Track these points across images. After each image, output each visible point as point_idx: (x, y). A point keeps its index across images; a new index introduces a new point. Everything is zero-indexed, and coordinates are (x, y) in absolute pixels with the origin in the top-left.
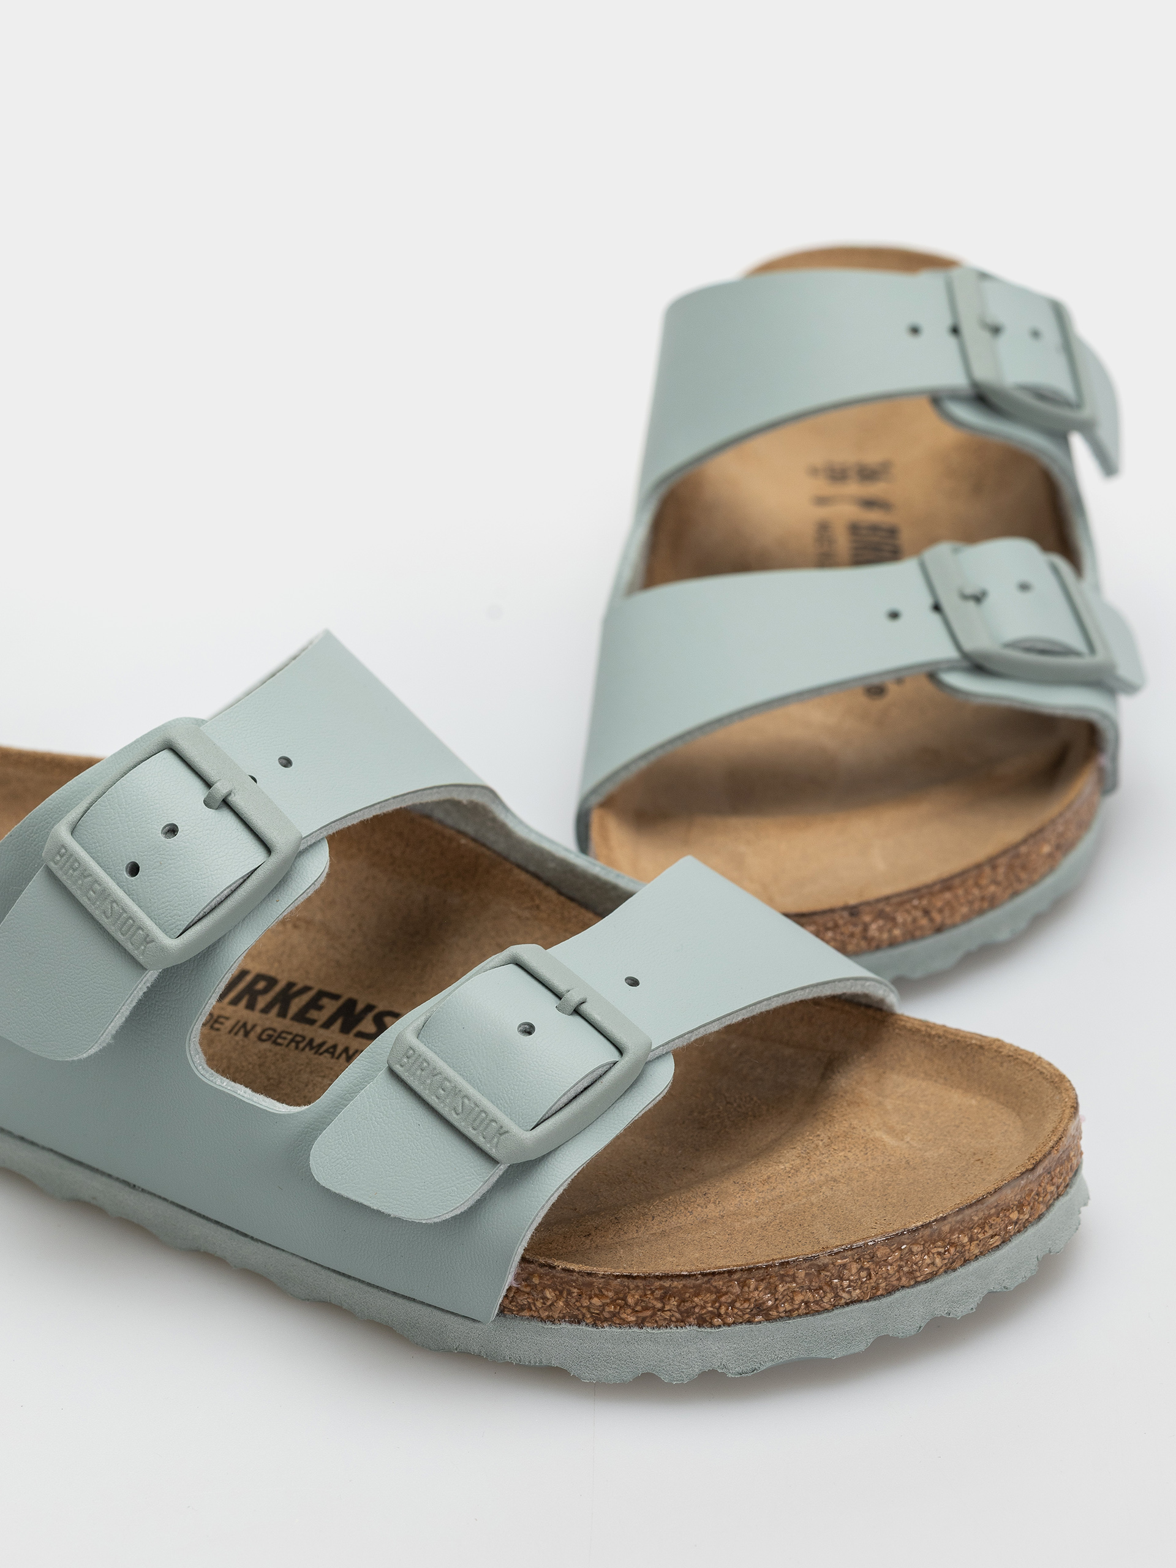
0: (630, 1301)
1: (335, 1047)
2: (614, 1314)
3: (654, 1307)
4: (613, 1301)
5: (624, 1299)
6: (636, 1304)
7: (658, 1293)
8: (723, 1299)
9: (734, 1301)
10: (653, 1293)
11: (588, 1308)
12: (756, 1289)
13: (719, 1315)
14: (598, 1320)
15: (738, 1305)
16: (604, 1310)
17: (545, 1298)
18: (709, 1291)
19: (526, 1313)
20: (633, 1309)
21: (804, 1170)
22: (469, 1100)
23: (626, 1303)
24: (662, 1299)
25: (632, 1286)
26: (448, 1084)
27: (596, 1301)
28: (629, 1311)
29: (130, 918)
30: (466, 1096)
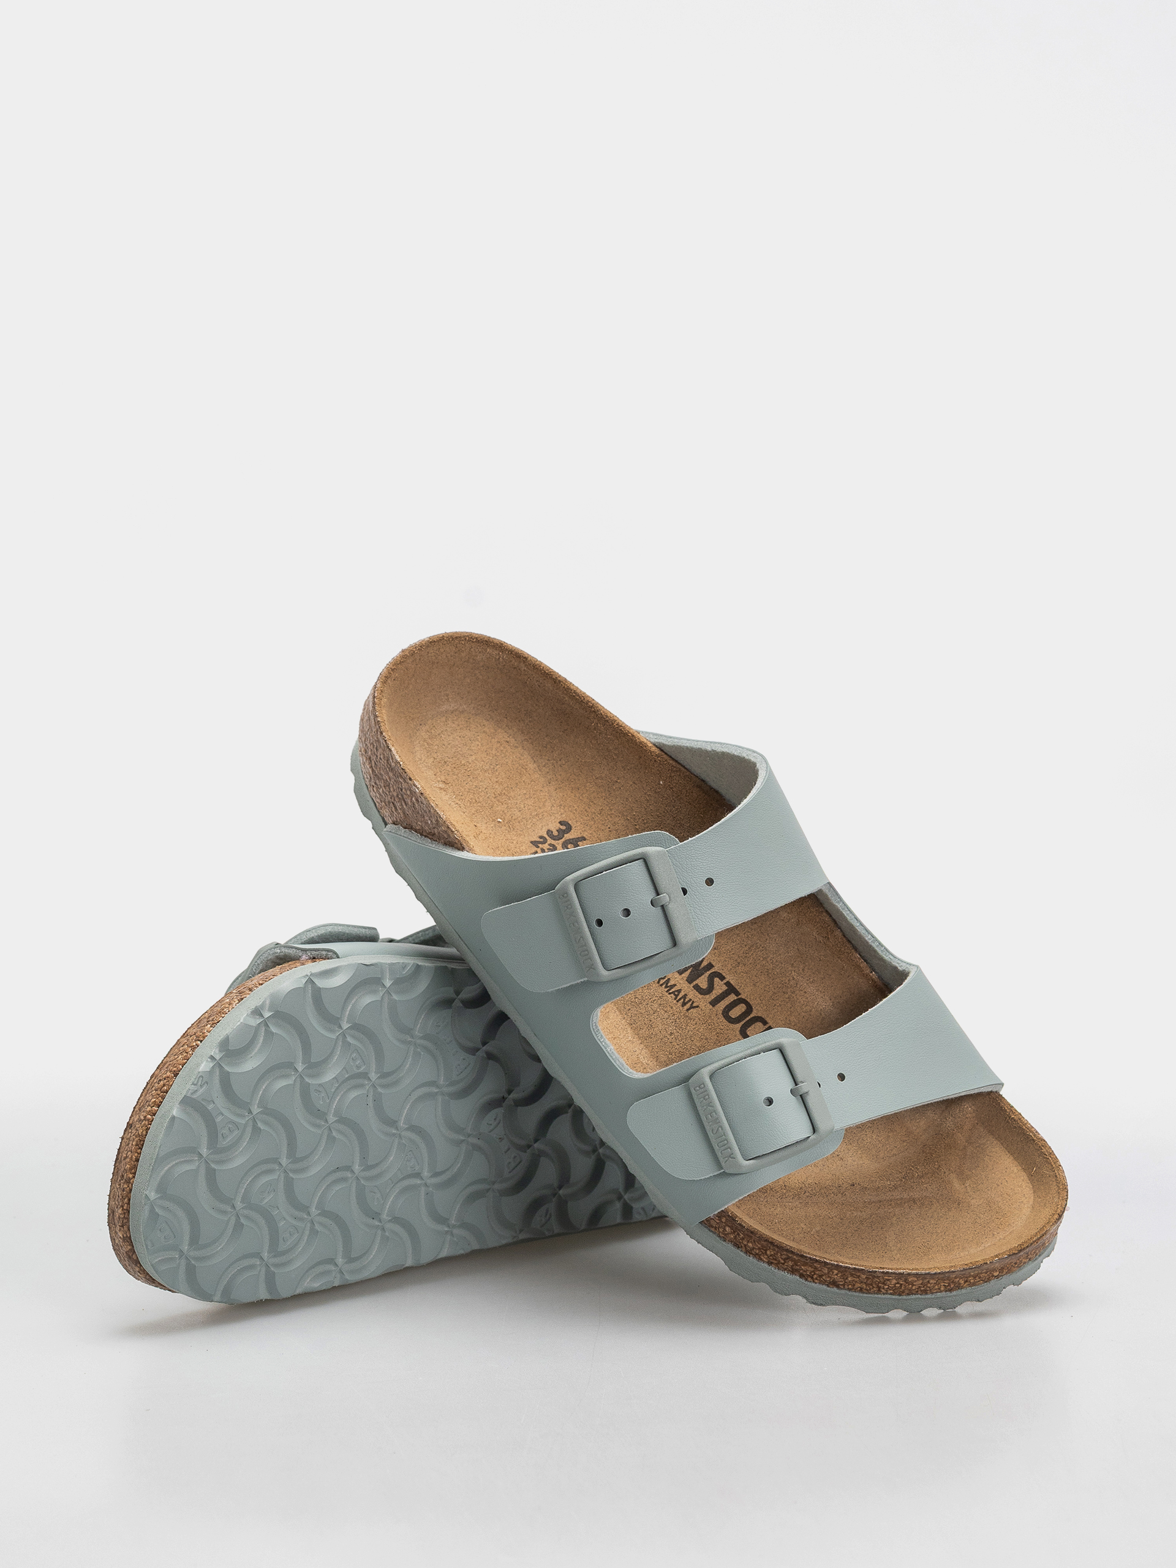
0: (768, 1252)
1: (679, 991)
2: (757, 1254)
3: (779, 1261)
4: (759, 1249)
5: (766, 1251)
6: (771, 1256)
7: (784, 1257)
8: (817, 1273)
9: (823, 1275)
10: (781, 1255)
11: (745, 1245)
12: (837, 1275)
13: (812, 1278)
14: (748, 1252)
15: (824, 1277)
16: (753, 1250)
17: (725, 1230)
18: (811, 1266)
19: (713, 1229)
20: (768, 1257)
21: (900, 1189)
22: (722, 1129)
23: (766, 1253)
24: (784, 1260)
25: (771, 1248)
26: (715, 1115)
27: (750, 1245)
28: (766, 1257)
29: (587, 950)
30: (721, 1127)
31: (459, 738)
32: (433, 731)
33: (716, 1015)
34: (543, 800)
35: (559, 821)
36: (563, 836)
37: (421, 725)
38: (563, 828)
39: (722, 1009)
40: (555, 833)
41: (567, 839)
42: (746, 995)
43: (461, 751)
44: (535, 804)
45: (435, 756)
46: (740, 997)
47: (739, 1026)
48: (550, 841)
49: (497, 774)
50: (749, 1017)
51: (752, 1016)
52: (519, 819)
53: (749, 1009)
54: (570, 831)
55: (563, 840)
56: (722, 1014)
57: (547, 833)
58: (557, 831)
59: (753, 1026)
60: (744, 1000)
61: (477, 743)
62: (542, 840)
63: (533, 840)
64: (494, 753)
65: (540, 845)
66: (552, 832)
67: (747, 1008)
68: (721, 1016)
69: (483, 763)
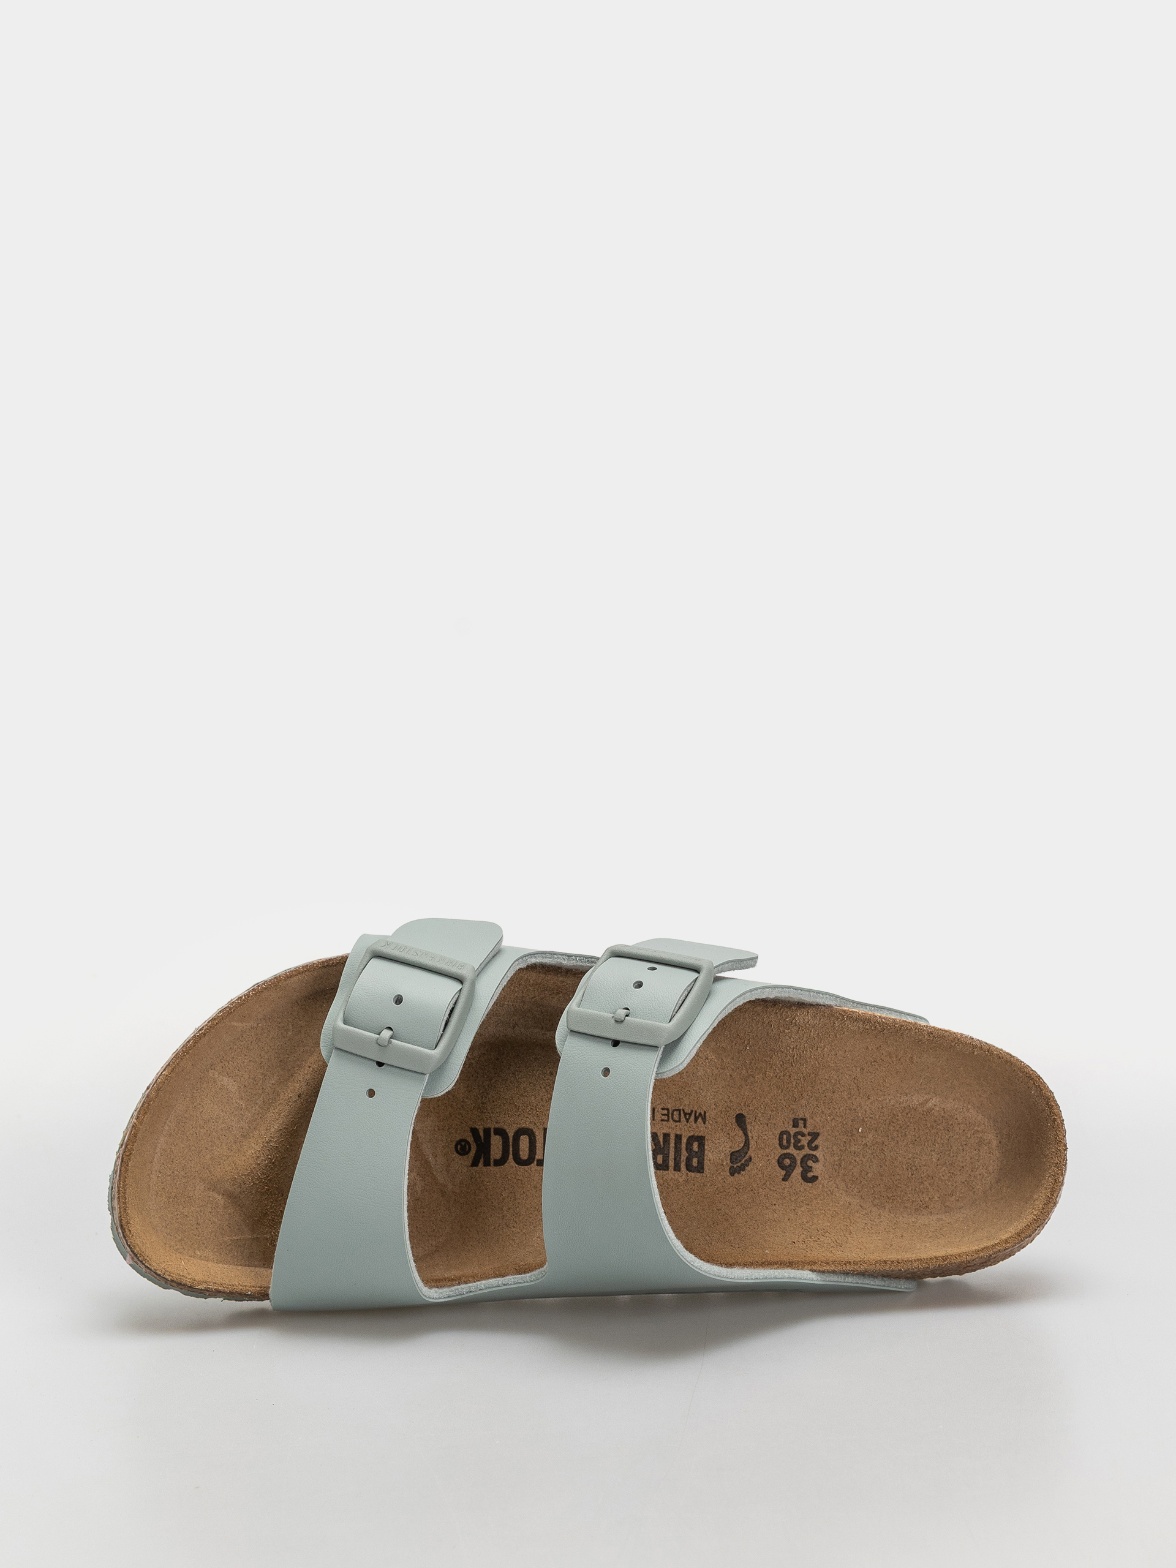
31: (961, 1165)
32: (986, 1148)
33: (535, 1124)
34: (849, 1185)
35: (820, 1178)
36: (801, 1166)
37: (1000, 1142)
38: (810, 1175)
39: (537, 1134)
40: (810, 1163)
41: (797, 1168)
42: (533, 1169)
43: (949, 1155)
44: (851, 1173)
45: (962, 1126)
46: (535, 1162)
47: (511, 1135)
48: (806, 1151)
49: (904, 1167)
50: (511, 1153)
51: (511, 1156)
52: (848, 1146)
53: (519, 1161)
54: (801, 1176)
55: (799, 1162)
56: (532, 1130)
57: (816, 1157)
58: (811, 1167)
59: (501, 1147)
60: (530, 1164)
61: (946, 1178)
62: (813, 1145)
63: (819, 1138)
64: (925, 1183)
65: (809, 1138)
66: (813, 1162)
67: (520, 1159)
68: (531, 1126)
69: (924, 1163)
